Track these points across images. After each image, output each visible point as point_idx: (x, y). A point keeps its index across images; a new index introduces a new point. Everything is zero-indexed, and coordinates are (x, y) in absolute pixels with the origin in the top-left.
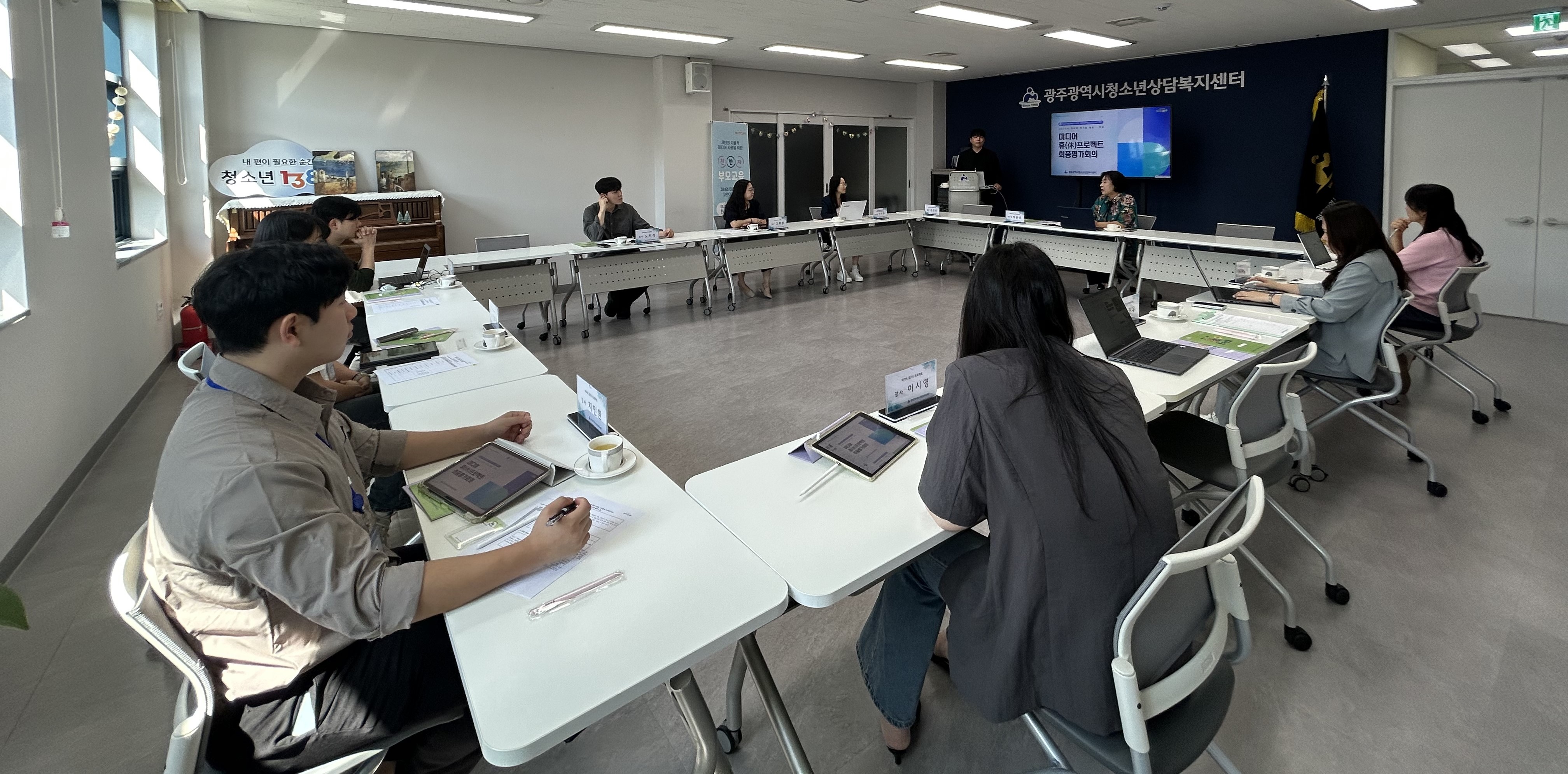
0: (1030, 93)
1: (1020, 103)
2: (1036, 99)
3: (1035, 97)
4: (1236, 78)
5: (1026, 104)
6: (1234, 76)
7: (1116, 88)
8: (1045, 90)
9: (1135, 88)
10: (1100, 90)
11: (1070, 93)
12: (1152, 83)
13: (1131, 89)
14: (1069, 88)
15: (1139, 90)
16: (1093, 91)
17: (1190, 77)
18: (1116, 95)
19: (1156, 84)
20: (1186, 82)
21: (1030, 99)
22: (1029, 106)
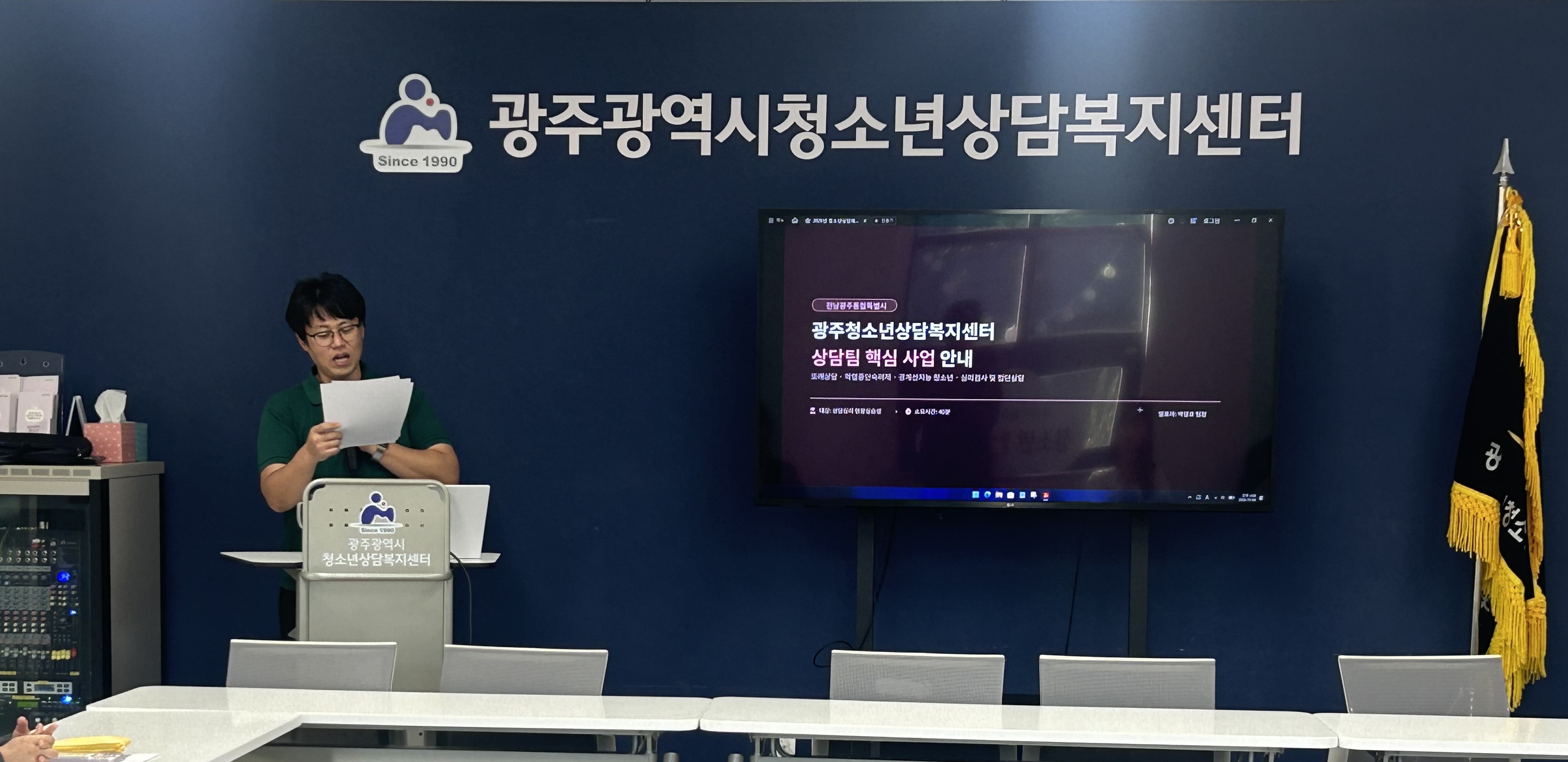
0: (420, 105)
1: (366, 147)
2: (446, 135)
3: (440, 124)
4: (1274, 117)
5: (396, 152)
6: (1266, 109)
7: (821, 117)
8: (497, 98)
9: (900, 125)
10: (751, 122)
11: (617, 123)
12: (968, 112)
13: (880, 126)
14: (610, 99)
15: (915, 134)
16: (720, 119)
17: (1112, 100)
18: (819, 148)
19: (985, 114)
20: (1097, 117)
21: (417, 134)
22: (413, 162)
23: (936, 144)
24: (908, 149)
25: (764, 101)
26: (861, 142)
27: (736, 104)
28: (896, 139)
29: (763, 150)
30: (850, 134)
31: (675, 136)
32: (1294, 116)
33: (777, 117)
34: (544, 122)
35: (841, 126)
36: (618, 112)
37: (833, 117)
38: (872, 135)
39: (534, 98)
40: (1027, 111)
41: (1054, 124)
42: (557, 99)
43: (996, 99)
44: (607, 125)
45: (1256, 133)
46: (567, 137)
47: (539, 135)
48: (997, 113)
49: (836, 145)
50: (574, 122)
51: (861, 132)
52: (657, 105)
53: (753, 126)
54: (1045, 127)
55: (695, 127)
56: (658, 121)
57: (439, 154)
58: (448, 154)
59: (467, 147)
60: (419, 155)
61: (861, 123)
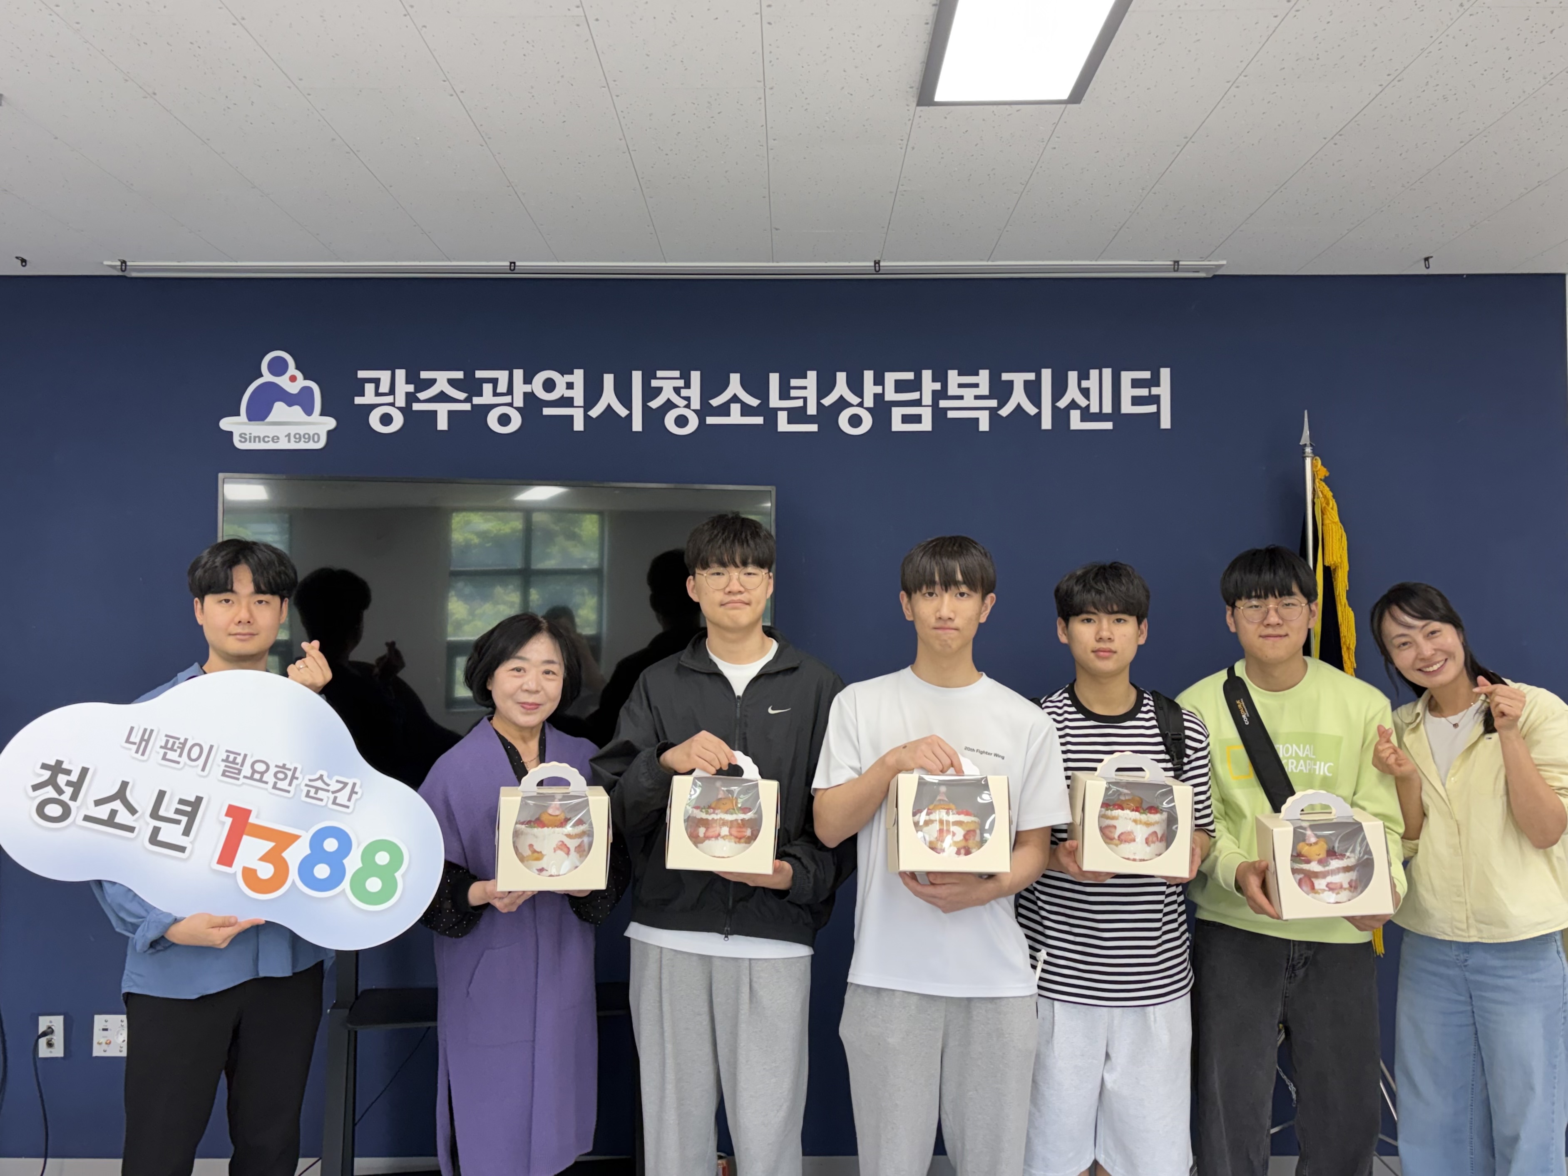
0: (283, 381)
1: (226, 424)
2: (309, 411)
3: (303, 400)
4: (1144, 392)
5: (257, 429)
6: (1136, 383)
7: (694, 392)
8: (362, 374)
9: (775, 401)
10: (624, 396)
12: (841, 388)
13: (754, 402)
14: (479, 374)
15: (789, 410)
16: (593, 394)
17: (984, 376)
18: (693, 423)
19: (858, 390)
20: (969, 393)
21: (280, 409)
22: (275, 439)
23: (810, 420)
24: (783, 425)
25: (637, 377)
26: (735, 417)
27: (609, 380)
28: (771, 415)
29: (637, 425)
30: (724, 410)
31: (547, 411)
32: (1164, 390)
33: (650, 393)
34: (411, 398)
35: (715, 402)
36: (487, 388)
37: (707, 393)
39: (401, 374)
40: (900, 386)
41: (927, 399)
42: (424, 375)
43: (869, 375)
44: (477, 400)
45: (1127, 408)
46: (434, 413)
47: (406, 411)
48: (870, 389)
49: (710, 420)
50: (443, 397)
51: (735, 408)
52: (528, 380)
53: (627, 402)
54: (918, 403)
55: (567, 402)
56: (529, 397)
57: (302, 430)
58: (311, 430)
59: (331, 423)
60: (281, 431)
61: (735, 399)
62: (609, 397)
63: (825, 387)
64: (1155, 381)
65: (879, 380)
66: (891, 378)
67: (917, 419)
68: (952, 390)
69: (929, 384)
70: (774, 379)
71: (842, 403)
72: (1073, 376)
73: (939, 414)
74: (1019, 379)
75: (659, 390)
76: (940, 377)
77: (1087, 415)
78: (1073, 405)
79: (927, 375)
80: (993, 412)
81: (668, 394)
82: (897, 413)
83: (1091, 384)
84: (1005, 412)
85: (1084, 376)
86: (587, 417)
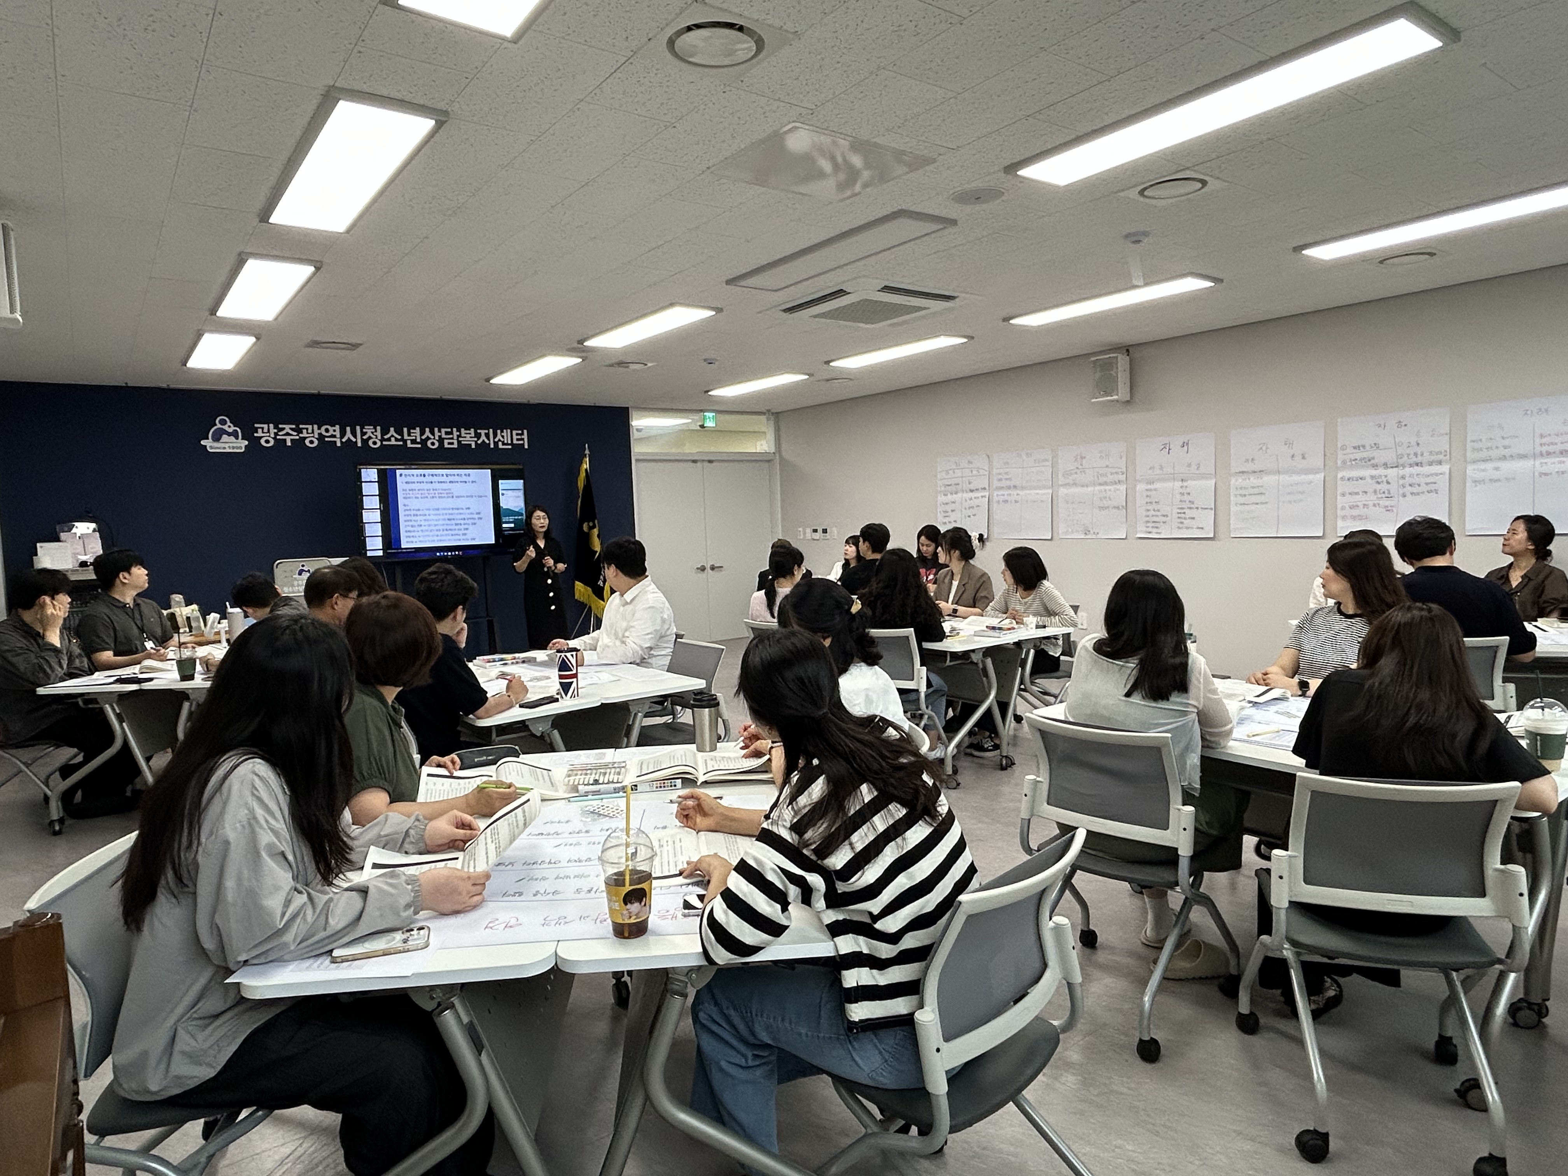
0: (226, 427)
1: (203, 442)
2: (237, 438)
3: (235, 434)
4: (519, 437)
5: (216, 444)
6: (517, 434)
7: (379, 434)
8: (256, 425)
9: (406, 437)
10: (354, 434)
11: (304, 435)
12: (428, 433)
13: (399, 437)
14: (301, 426)
15: (412, 440)
16: (343, 434)
17: (472, 430)
18: (379, 444)
19: (433, 434)
20: (468, 436)
21: (225, 438)
22: (224, 448)
23: (418, 443)
24: (409, 445)
25: (358, 428)
26: (393, 442)
27: (348, 429)
28: (405, 441)
29: (359, 445)
30: (389, 440)
31: (326, 439)
32: (525, 436)
33: (363, 434)
34: (276, 434)
35: (386, 437)
36: (305, 431)
37: (383, 435)
38: (397, 440)
39: (271, 426)
40: (447, 433)
41: (455, 437)
42: (280, 426)
43: (436, 430)
44: (301, 435)
45: (515, 442)
46: (285, 440)
47: (275, 438)
48: (437, 434)
49: (384, 443)
50: (288, 434)
51: (393, 439)
52: (319, 428)
53: (355, 437)
54: (452, 438)
55: (334, 436)
56: (320, 434)
57: (235, 445)
58: (239, 445)
59: (247, 443)
60: (227, 445)
61: (392, 436)
62: (349, 435)
63: (422, 433)
64: (522, 434)
65: (440, 431)
66: (443, 430)
67: (452, 444)
68: (463, 435)
69: (456, 433)
70: (405, 430)
71: (428, 438)
72: (499, 431)
73: (459, 442)
74: (483, 432)
75: (366, 433)
76: (459, 430)
77: (504, 444)
78: (499, 440)
79: (455, 430)
80: (476, 442)
81: (369, 434)
82: (446, 442)
83: (504, 434)
84: (479, 442)
85: (502, 432)
86: (341, 442)
